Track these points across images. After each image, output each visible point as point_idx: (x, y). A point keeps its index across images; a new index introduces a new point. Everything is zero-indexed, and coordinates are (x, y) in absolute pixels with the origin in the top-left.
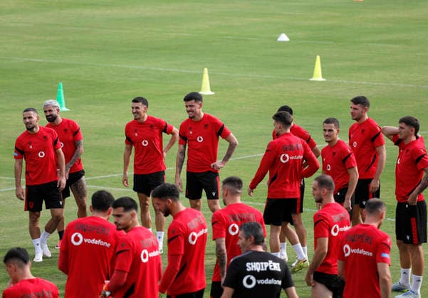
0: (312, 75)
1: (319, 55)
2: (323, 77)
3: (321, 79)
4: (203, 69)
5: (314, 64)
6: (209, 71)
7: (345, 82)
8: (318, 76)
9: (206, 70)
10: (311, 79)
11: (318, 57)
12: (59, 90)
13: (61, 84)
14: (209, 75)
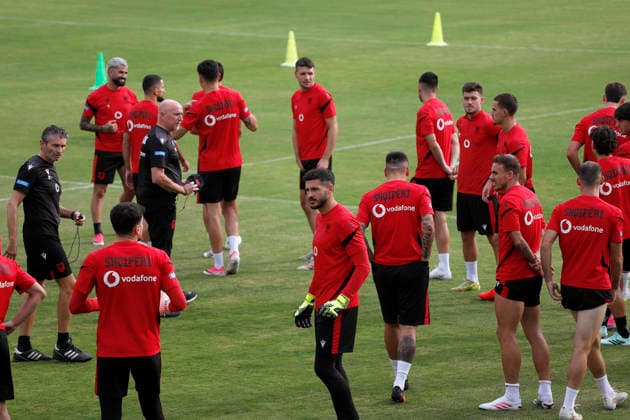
0: (429, 38)
1: (439, 11)
2: (445, 40)
3: (442, 43)
4: (287, 33)
5: (432, 23)
6: (296, 36)
7: (473, 46)
8: (438, 40)
9: (292, 35)
10: (429, 44)
11: (438, 15)
12: (98, 63)
13: (101, 55)
14: (297, 40)
